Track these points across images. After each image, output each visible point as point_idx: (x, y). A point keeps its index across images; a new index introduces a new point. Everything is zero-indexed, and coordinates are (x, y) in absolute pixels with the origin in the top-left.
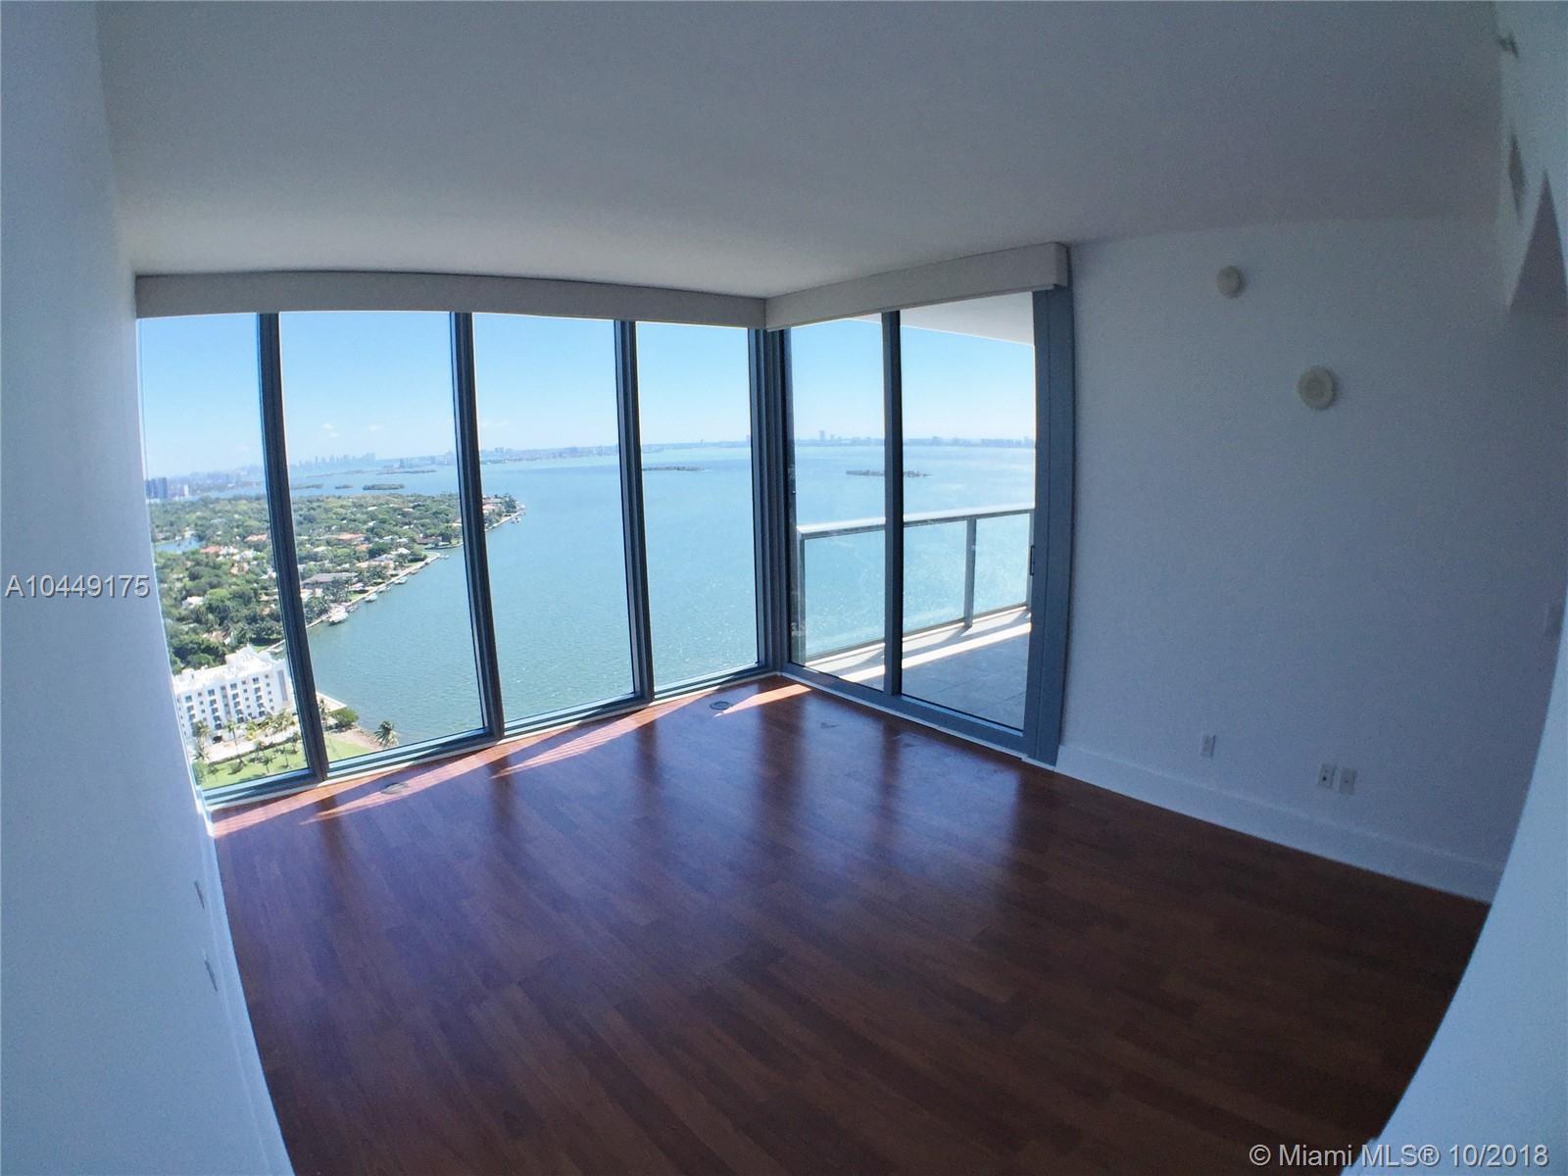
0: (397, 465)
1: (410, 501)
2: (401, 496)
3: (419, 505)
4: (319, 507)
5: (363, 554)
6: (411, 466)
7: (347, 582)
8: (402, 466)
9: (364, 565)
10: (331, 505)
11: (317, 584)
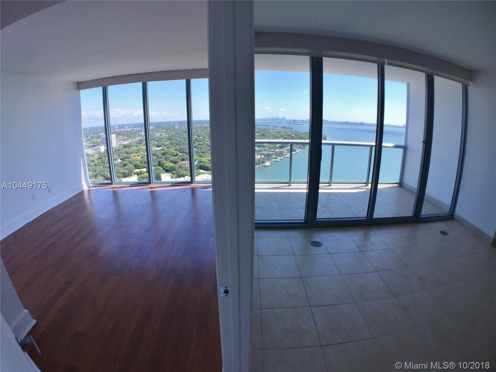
0: (292, 122)
1: (295, 133)
2: (291, 131)
3: (296, 135)
4: (267, 132)
5: (277, 147)
6: (296, 122)
7: (272, 155)
8: (293, 122)
9: (278, 150)
10: (271, 132)
11: (263, 154)
